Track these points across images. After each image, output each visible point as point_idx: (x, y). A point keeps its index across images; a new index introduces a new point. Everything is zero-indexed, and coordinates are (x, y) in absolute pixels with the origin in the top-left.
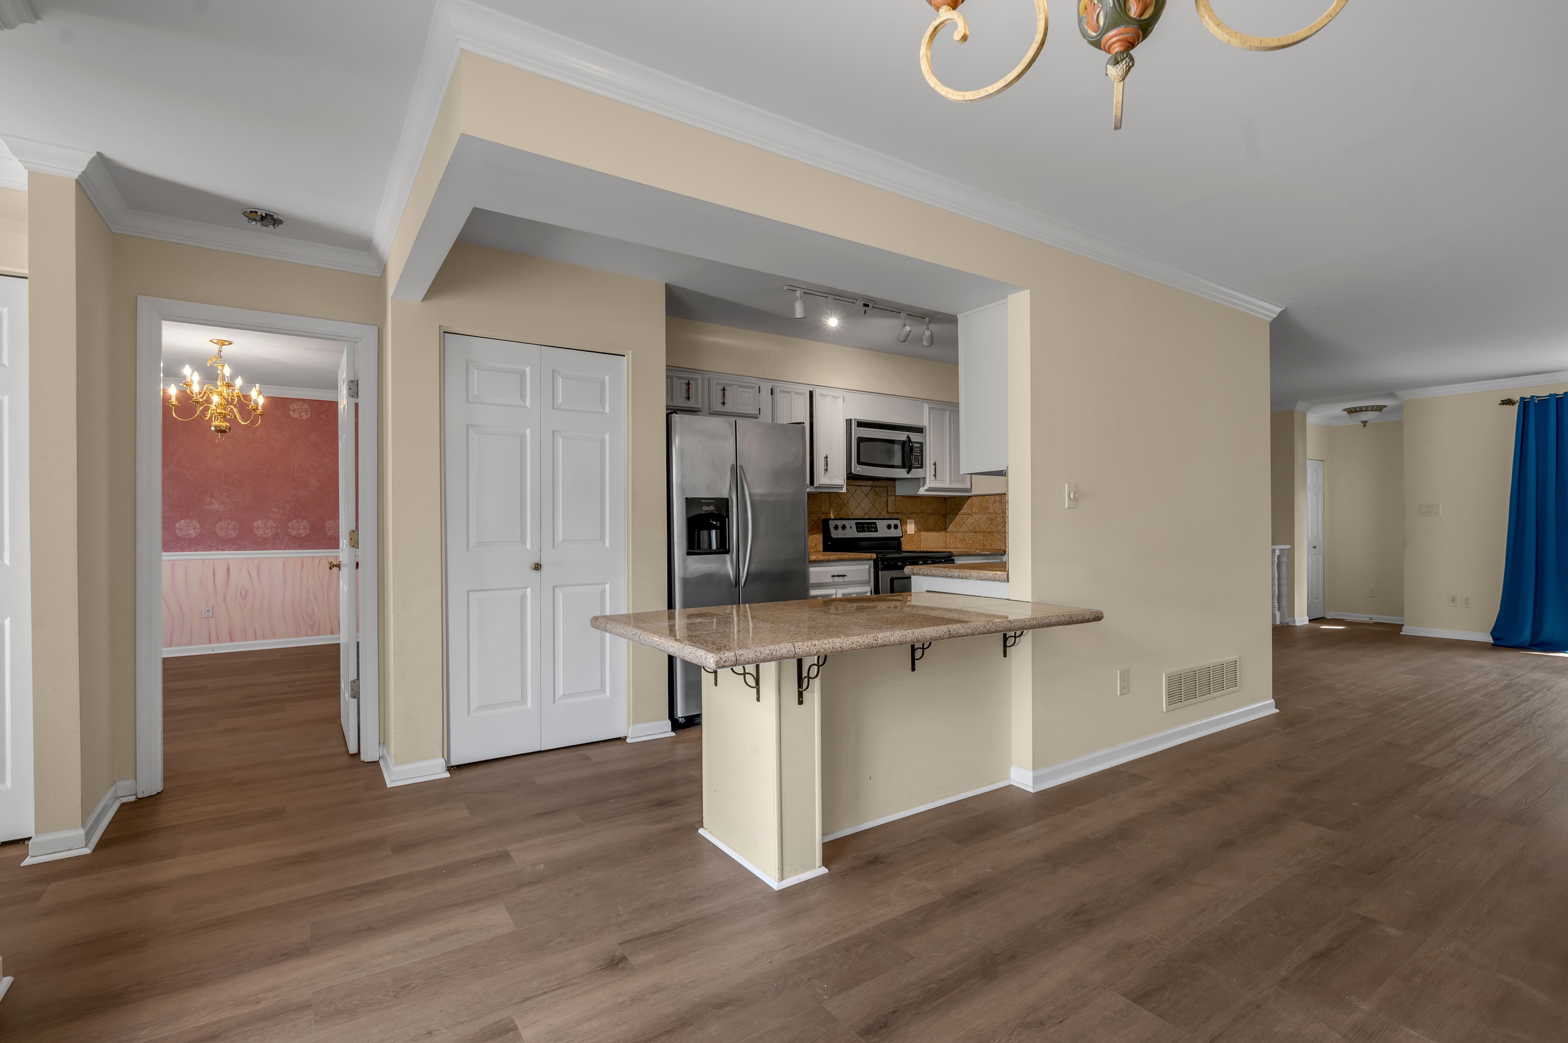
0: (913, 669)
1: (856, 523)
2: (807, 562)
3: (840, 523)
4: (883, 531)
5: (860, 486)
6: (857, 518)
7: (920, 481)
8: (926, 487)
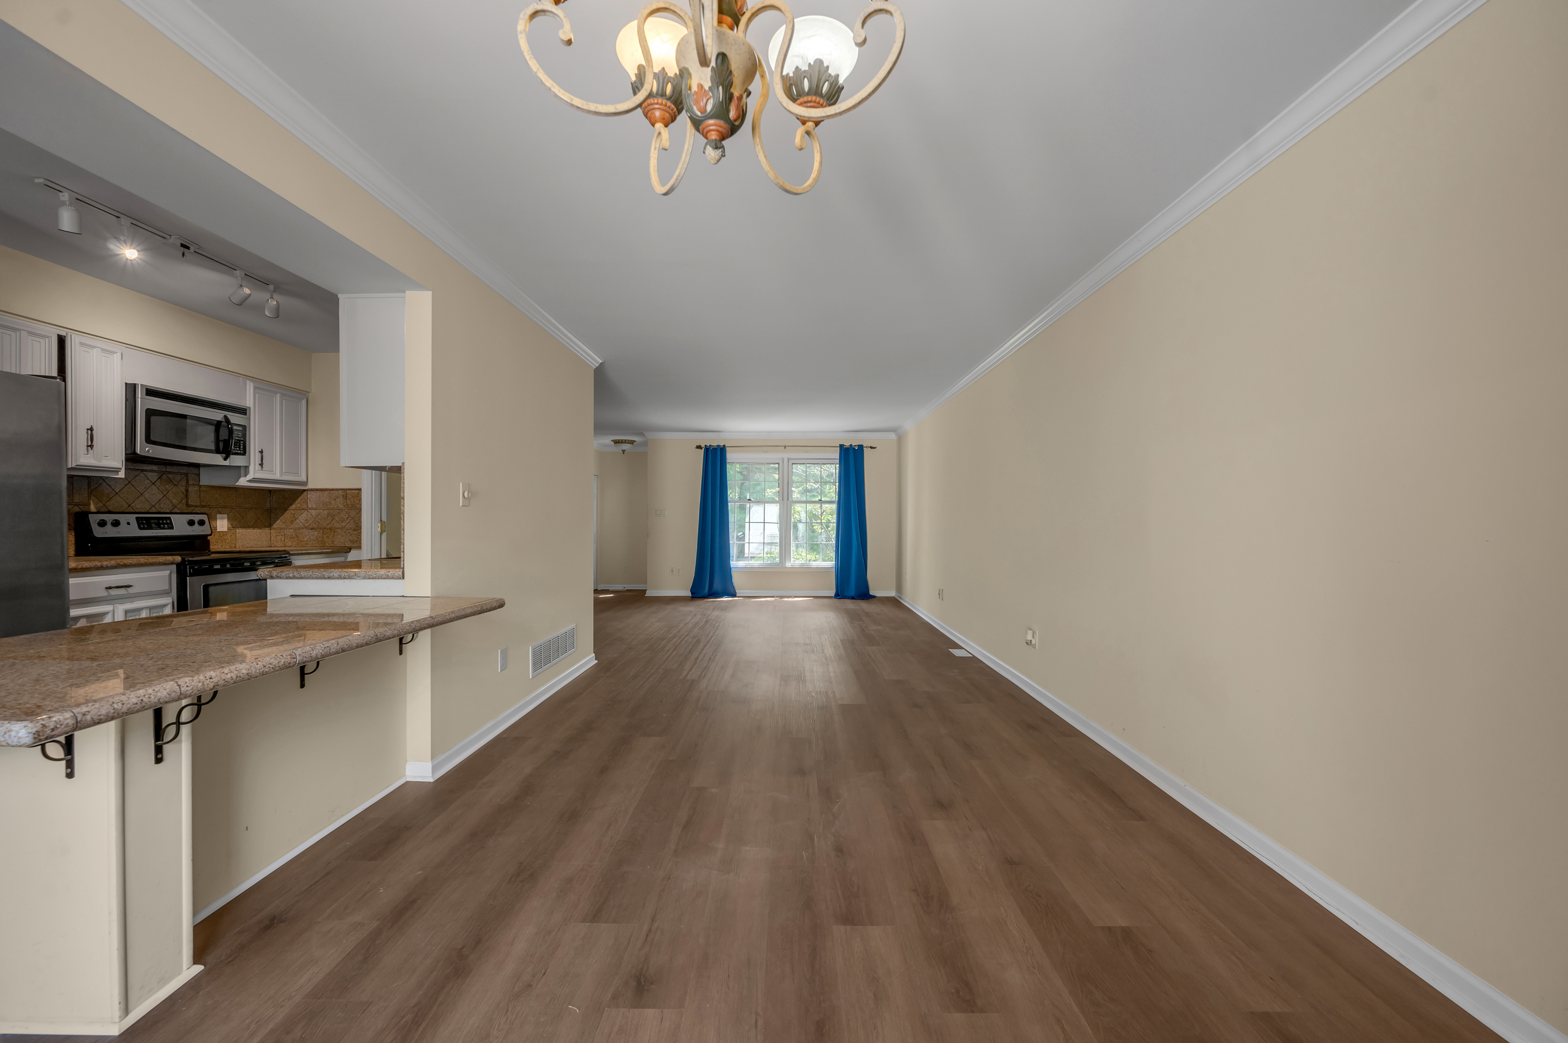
0: (302, 686)
1: (137, 518)
2: (67, 571)
3: (109, 518)
4: (180, 526)
5: (142, 471)
6: (137, 511)
7: (244, 470)
8: (249, 477)
